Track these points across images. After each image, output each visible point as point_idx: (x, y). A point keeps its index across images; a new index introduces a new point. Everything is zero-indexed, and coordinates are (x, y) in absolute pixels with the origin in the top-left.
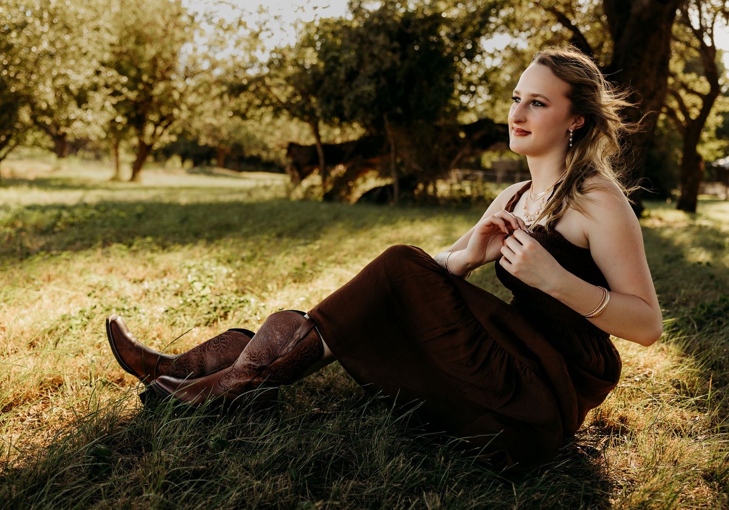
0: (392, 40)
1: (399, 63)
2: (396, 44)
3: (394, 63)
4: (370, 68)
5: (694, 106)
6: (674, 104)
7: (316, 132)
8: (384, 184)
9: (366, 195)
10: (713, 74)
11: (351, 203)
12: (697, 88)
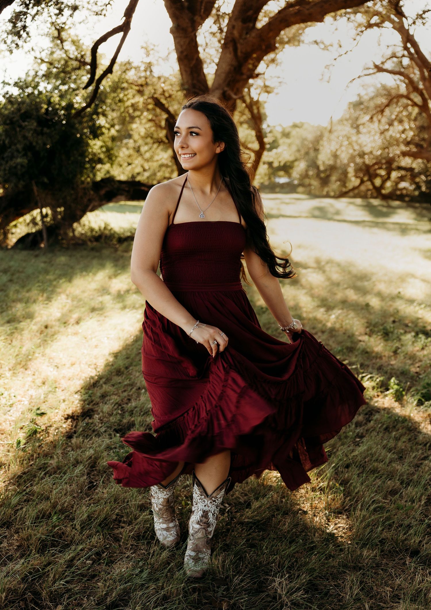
8: (34, 230)
9: (22, 240)
10: (260, 137)
11: (9, 247)
12: (250, 146)
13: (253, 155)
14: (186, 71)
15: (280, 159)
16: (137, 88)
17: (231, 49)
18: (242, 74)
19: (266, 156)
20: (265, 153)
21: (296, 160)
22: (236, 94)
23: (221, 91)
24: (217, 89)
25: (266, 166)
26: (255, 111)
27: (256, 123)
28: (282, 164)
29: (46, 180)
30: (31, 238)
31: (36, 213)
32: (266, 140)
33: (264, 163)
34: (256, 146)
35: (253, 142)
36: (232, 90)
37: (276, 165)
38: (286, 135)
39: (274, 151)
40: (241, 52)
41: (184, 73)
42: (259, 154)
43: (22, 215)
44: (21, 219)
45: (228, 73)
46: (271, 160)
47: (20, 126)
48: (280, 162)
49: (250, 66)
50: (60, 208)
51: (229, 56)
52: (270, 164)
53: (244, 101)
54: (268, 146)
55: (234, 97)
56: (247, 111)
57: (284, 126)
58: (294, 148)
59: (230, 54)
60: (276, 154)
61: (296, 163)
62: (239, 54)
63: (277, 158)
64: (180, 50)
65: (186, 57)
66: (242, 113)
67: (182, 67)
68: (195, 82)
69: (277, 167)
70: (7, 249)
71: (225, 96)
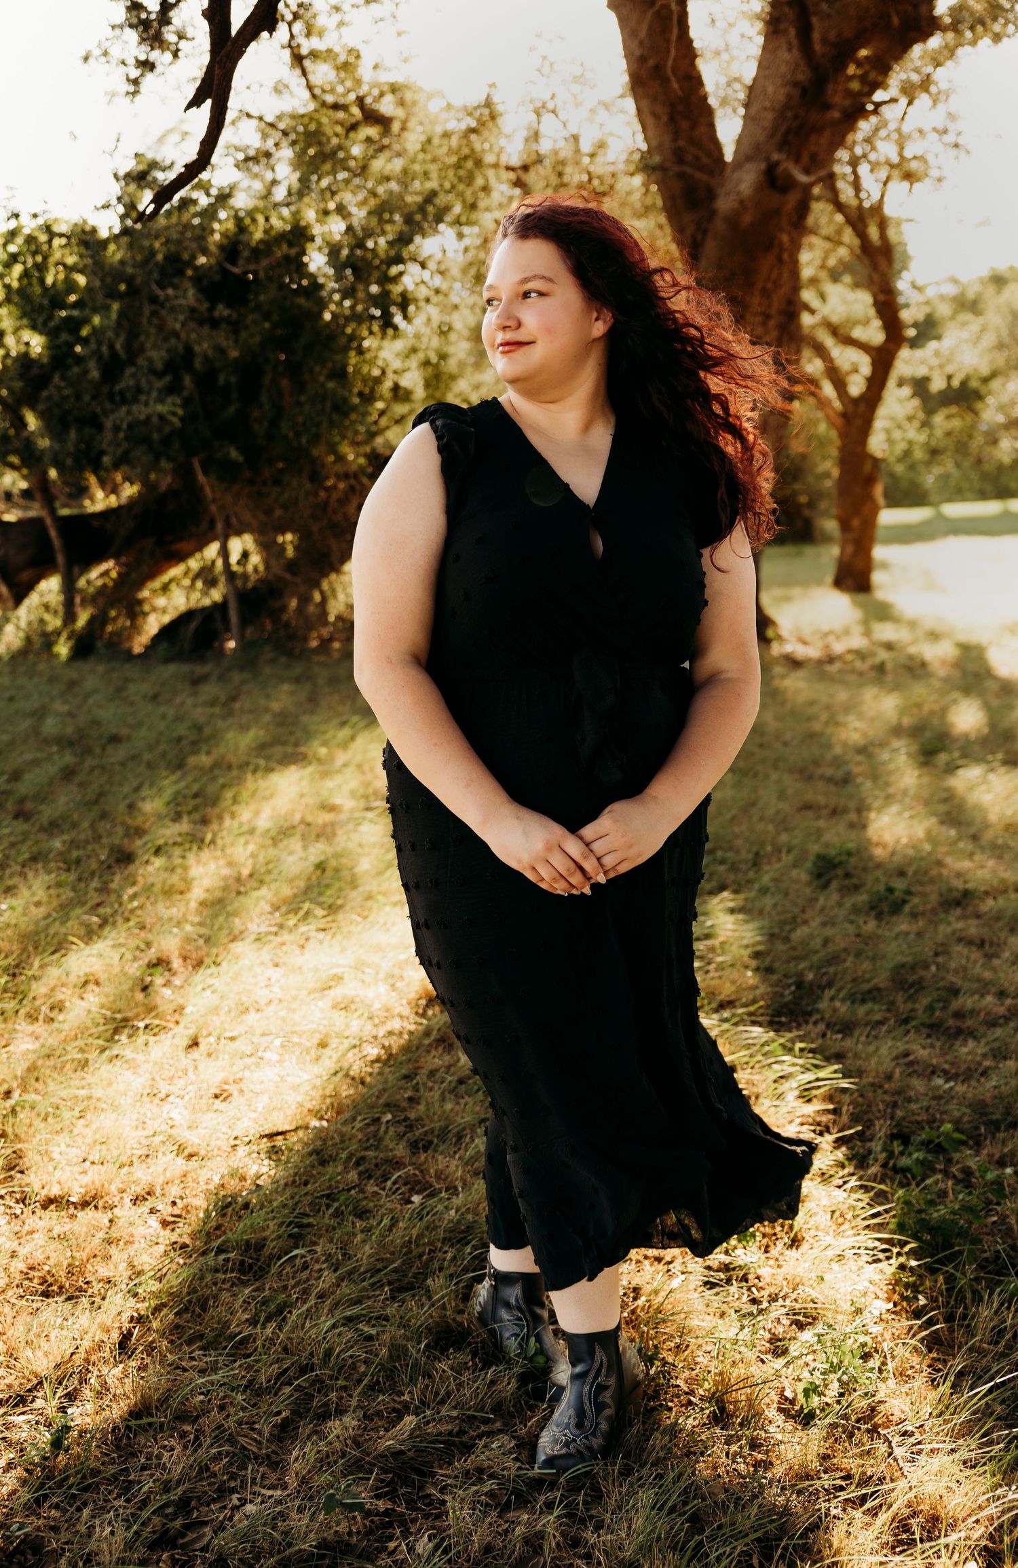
5: (855, 368)
6: (815, 365)
8: (207, 602)
9: (168, 632)
10: (887, 308)
11: (137, 649)
12: (858, 333)
13: (865, 360)
14: (654, 115)
15: (950, 369)
16: (512, 176)
17: (792, 32)
18: (827, 107)
19: (908, 363)
20: (904, 353)
21: (994, 375)
22: (807, 171)
23: (763, 166)
24: (749, 159)
25: (906, 391)
26: (873, 232)
27: (875, 267)
28: (956, 383)
29: (234, 454)
30: (193, 625)
31: (212, 550)
32: (906, 315)
33: (900, 384)
34: (874, 334)
35: (866, 323)
36: (797, 161)
37: (938, 385)
38: (968, 305)
39: (933, 345)
40: (824, 41)
41: (650, 121)
42: (883, 360)
43: (181, 557)
44: (176, 571)
45: (783, 111)
46: (921, 371)
47: (154, 300)
48: (949, 378)
49: (855, 86)
50: (283, 533)
51: (787, 57)
52: (920, 386)
53: (839, 207)
54: (911, 333)
55: (803, 178)
56: (848, 236)
57: (964, 278)
58: (989, 340)
59: (790, 50)
60: (937, 353)
61: (995, 384)
62: (818, 47)
63: (941, 366)
64: (638, 53)
65: (658, 72)
66: (835, 241)
67: (645, 103)
68: (681, 143)
69: (941, 392)
70: (129, 656)
71: (774, 180)
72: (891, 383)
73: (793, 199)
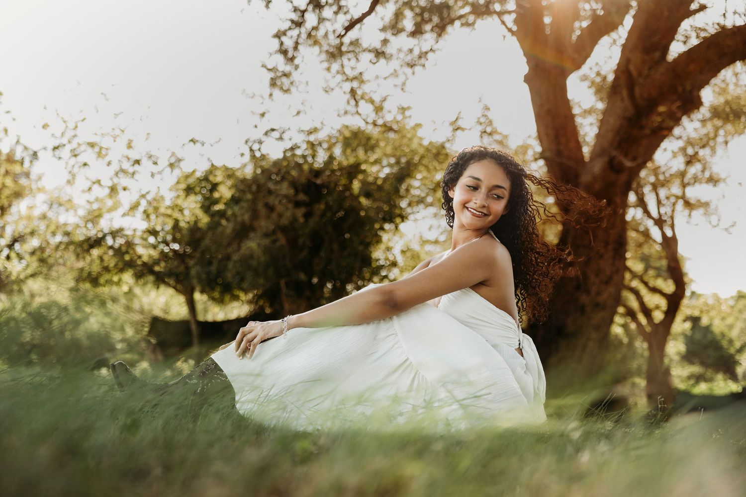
0: (297, 191)
1: (301, 220)
2: (302, 197)
3: (295, 219)
4: (264, 224)
5: (657, 307)
6: (634, 304)
7: (191, 304)
13: (663, 303)
17: (624, 93)
18: (643, 128)
23: (606, 159)
36: (626, 157)
40: (641, 98)
41: (544, 138)
45: (619, 130)
51: (621, 105)
59: (622, 102)
64: (540, 102)
65: (549, 112)
67: (542, 129)
68: (562, 148)
71: (613, 166)
72: (679, 318)
73: (623, 177)
